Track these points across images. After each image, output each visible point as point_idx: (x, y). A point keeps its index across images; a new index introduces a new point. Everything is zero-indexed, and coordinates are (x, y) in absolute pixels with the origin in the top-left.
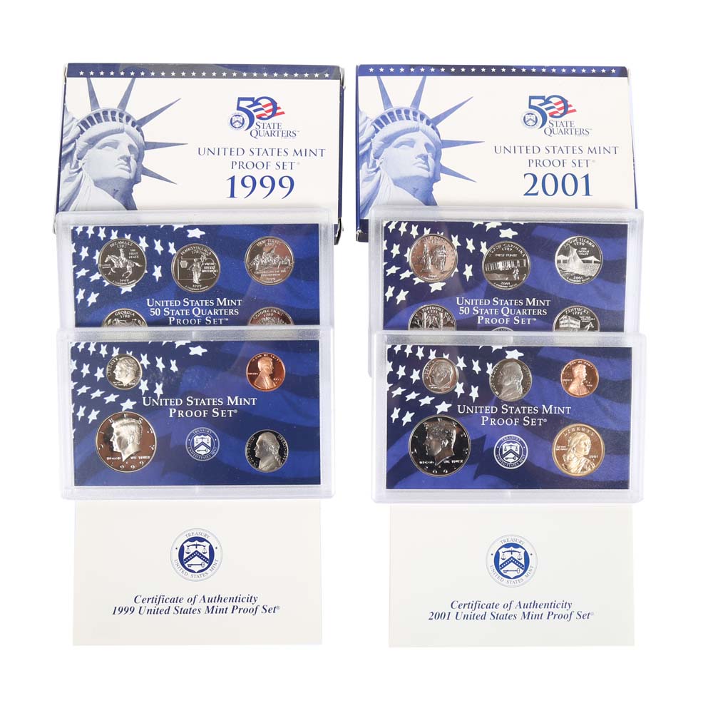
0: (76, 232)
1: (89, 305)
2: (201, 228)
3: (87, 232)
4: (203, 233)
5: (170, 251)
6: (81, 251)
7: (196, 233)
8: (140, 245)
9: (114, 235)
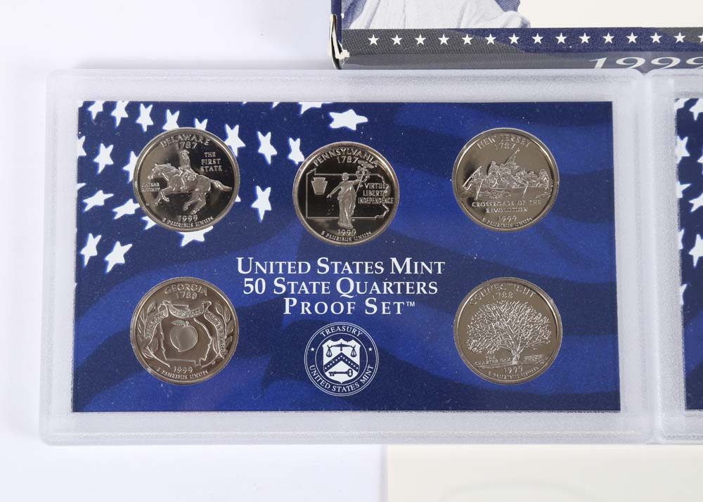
0: (90, 113)
1: (109, 269)
2: (360, 108)
3: (114, 113)
4: (364, 119)
5: (291, 157)
6: (96, 153)
7: (348, 120)
8: (227, 142)
9: (172, 122)
